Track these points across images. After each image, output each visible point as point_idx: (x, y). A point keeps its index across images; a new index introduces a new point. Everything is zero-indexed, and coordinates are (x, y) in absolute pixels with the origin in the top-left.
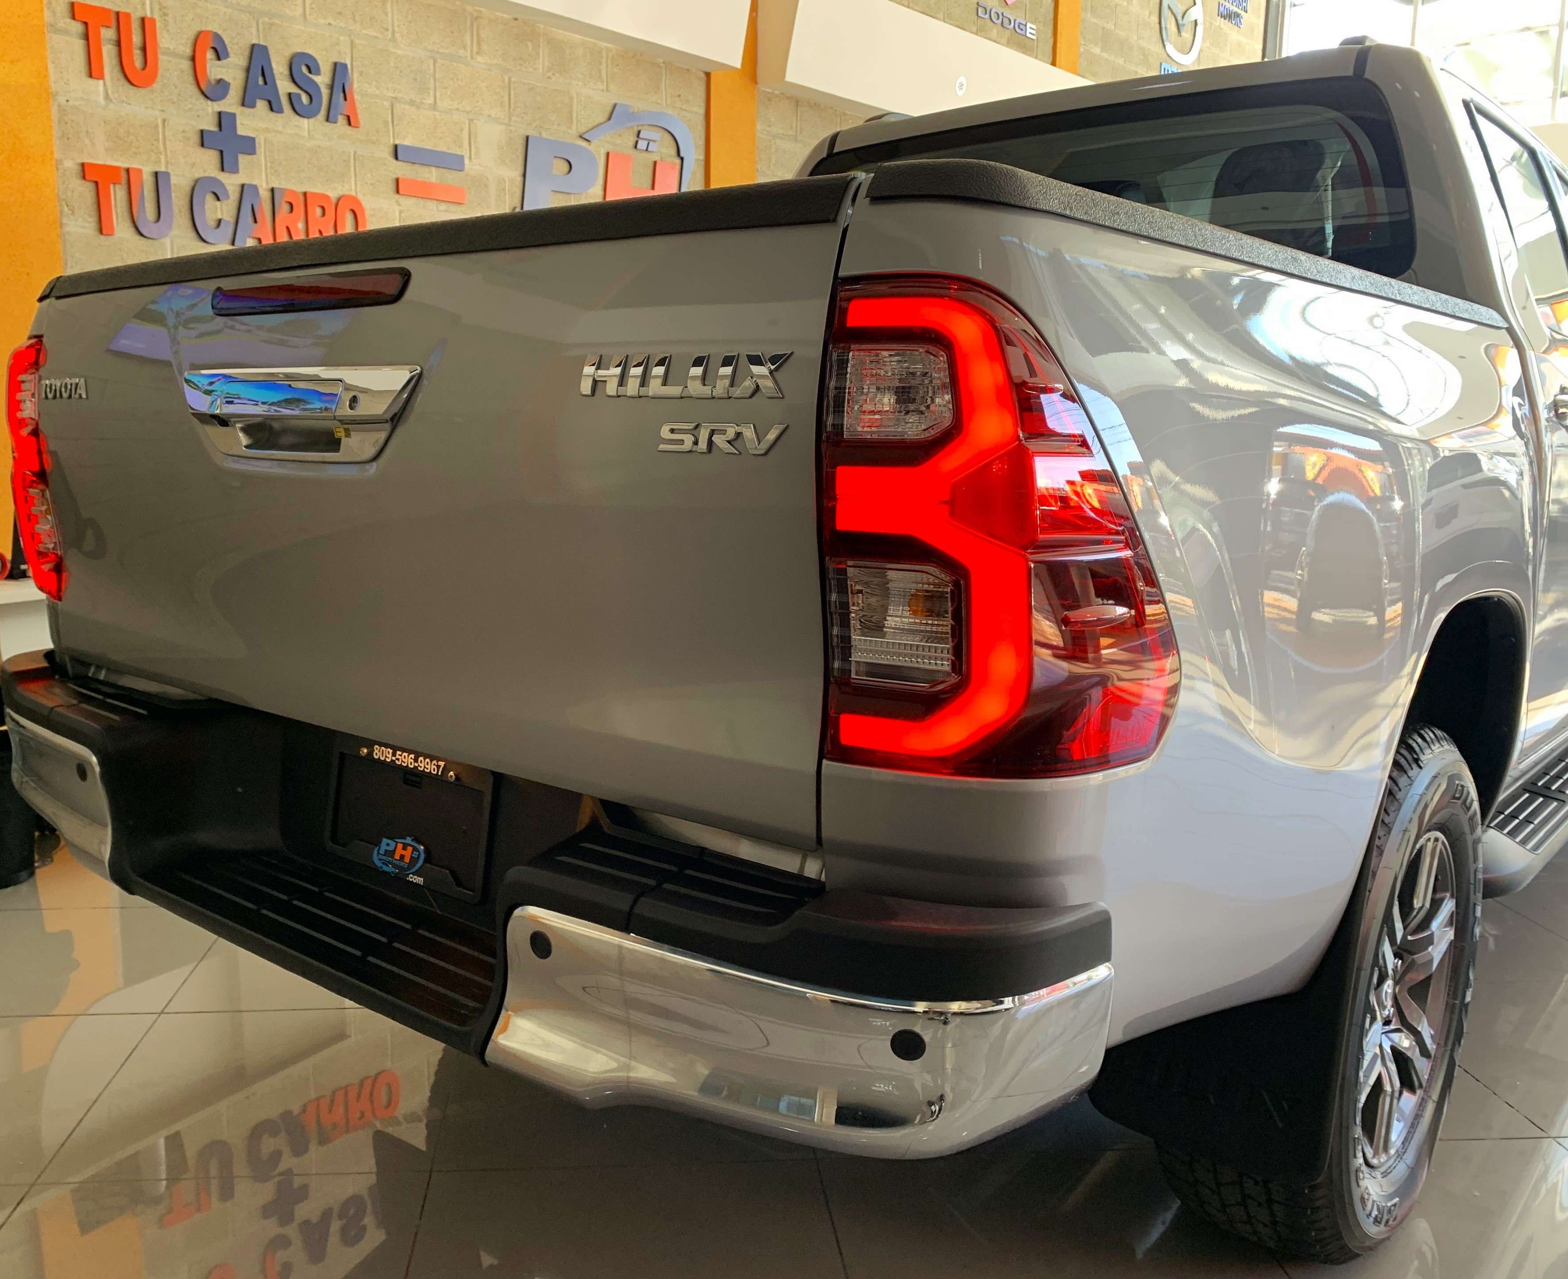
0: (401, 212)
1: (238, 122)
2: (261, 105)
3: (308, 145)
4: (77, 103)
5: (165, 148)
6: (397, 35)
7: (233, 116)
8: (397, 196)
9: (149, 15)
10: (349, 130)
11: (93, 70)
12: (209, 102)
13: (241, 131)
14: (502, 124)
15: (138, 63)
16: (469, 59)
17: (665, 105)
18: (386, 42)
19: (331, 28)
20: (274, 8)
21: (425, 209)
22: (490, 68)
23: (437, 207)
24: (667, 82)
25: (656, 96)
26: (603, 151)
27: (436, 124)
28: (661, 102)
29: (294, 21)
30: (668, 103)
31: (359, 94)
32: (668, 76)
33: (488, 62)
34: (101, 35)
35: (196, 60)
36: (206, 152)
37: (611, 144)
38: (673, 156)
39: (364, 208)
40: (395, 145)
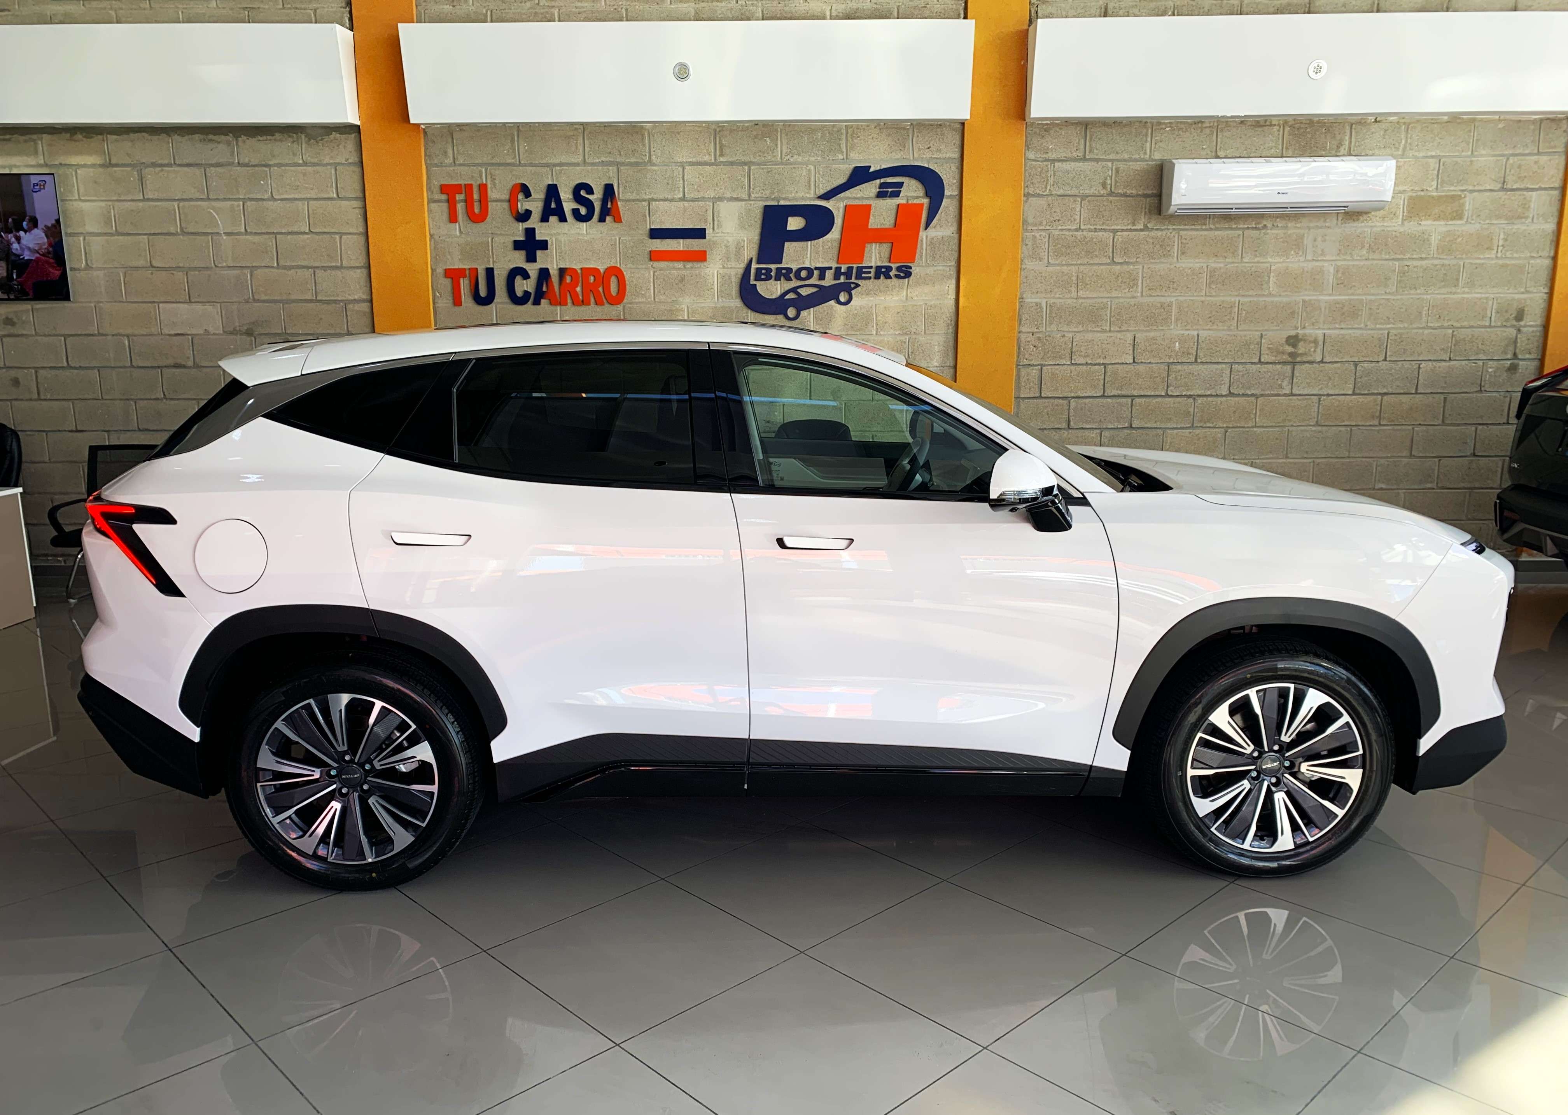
0: (654, 272)
1: (537, 232)
2: (553, 219)
3: (586, 238)
4: (444, 238)
5: (493, 254)
6: (653, 157)
7: (534, 229)
8: (652, 263)
9: (484, 182)
10: (616, 225)
11: (453, 218)
12: (520, 224)
13: (537, 238)
14: (743, 200)
15: (477, 210)
16: (713, 161)
17: (912, 158)
18: (645, 164)
19: (603, 163)
20: (564, 159)
21: (674, 268)
22: (732, 164)
23: (684, 266)
24: (914, 140)
25: (902, 153)
26: (842, 205)
27: (685, 210)
28: (908, 157)
29: (578, 164)
30: (916, 155)
31: (623, 201)
32: (916, 135)
33: (730, 160)
34: (457, 199)
35: (512, 201)
36: (517, 252)
37: (851, 198)
38: (920, 197)
39: (625, 273)
40: (651, 230)
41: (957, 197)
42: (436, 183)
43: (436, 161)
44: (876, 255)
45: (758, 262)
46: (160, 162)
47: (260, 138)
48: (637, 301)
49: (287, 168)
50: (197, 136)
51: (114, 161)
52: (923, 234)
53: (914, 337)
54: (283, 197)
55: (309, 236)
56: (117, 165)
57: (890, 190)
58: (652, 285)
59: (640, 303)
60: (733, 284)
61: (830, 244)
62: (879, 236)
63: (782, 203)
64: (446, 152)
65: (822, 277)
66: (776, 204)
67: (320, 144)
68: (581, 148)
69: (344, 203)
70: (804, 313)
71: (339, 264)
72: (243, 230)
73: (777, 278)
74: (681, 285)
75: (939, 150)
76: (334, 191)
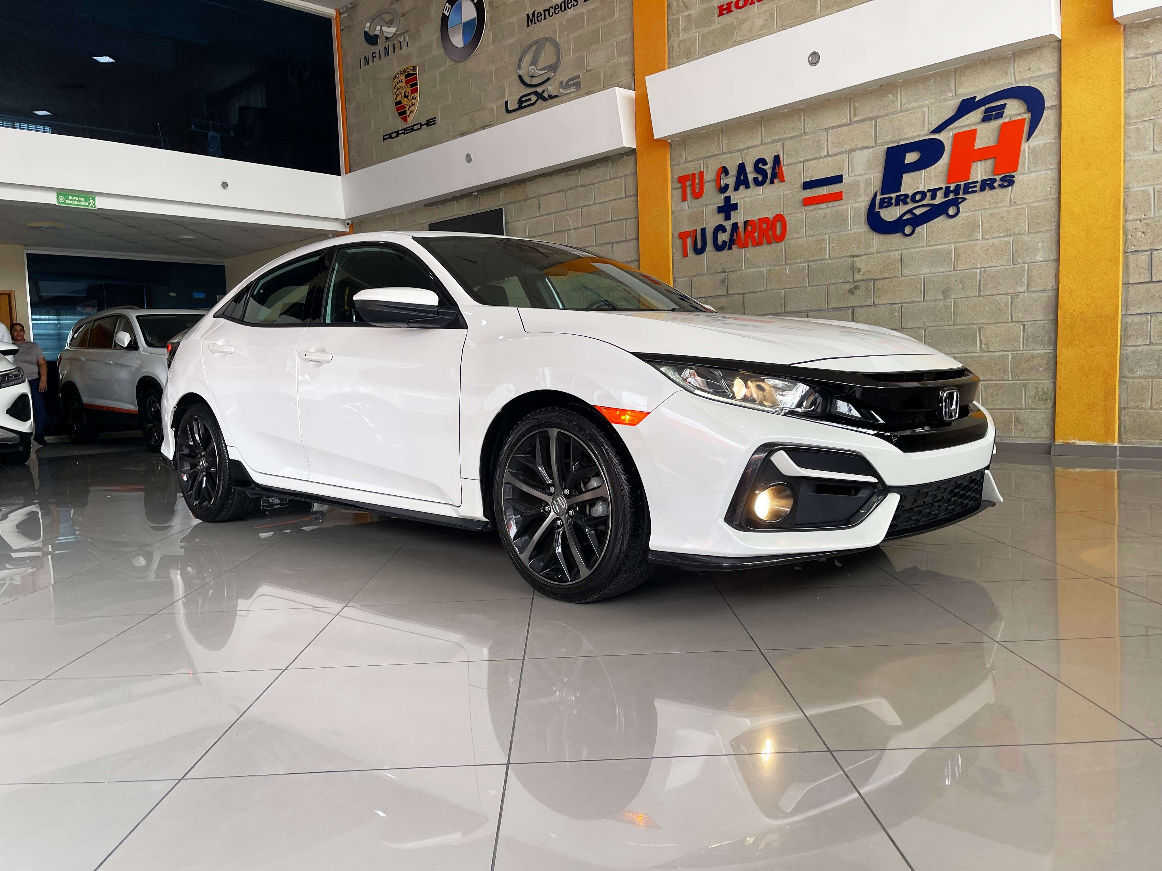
0: (806, 214)
1: (732, 198)
2: (742, 188)
3: (762, 197)
4: (679, 212)
5: (706, 218)
6: (807, 130)
7: (730, 197)
8: (804, 208)
9: (702, 170)
10: (782, 183)
11: (684, 199)
12: (722, 195)
13: (732, 203)
14: (871, 147)
15: (697, 190)
16: (849, 122)
17: (1013, 82)
18: (801, 135)
19: (774, 141)
20: (749, 144)
21: (820, 209)
22: (863, 121)
23: (827, 206)
24: (1016, 64)
25: (1004, 79)
26: (951, 134)
27: (828, 163)
28: (1010, 81)
29: (757, 146)
30: (1016, 79)
31: (787, 165)
32: (1017, 61)
33: (861, 118)
34: (687, 185)
35: (718, 179)
36: (720, 215)
37: (960, 127)
38: (1022, 113)
39: (786, 218)
40: (804, 182)
41: (1058, 107)
42: (676, 177)
43: (676, 162)
44: (981, 172)
45: (882, 194)
46: (547, 193)
47: (590, 168)
48: (794, 237)
49: (602, 183)
50: (563, 174)
51: (528, 197)
52: (1025, 146)
53: (1018, 237)
54: (600, 201)
55: (610, 224)
56: (530, 198)
57: (994, 113)
58: (804, 223)
59: (797, 238)
60: (863, 214)
61: (941, 169)
62: (984, 154)
63: (902, 143)
64: (682, 155)
65: (933, 197)
66: (897, 145)
67: (618, 165)
68: (759, 134)
69: (627, 199)
70: (918, 229)
71: (625, 239)
72: (581, 226)
73: (897, 204)
74: (824, 221)
75: (1039, 69)
76: (624, 193)
